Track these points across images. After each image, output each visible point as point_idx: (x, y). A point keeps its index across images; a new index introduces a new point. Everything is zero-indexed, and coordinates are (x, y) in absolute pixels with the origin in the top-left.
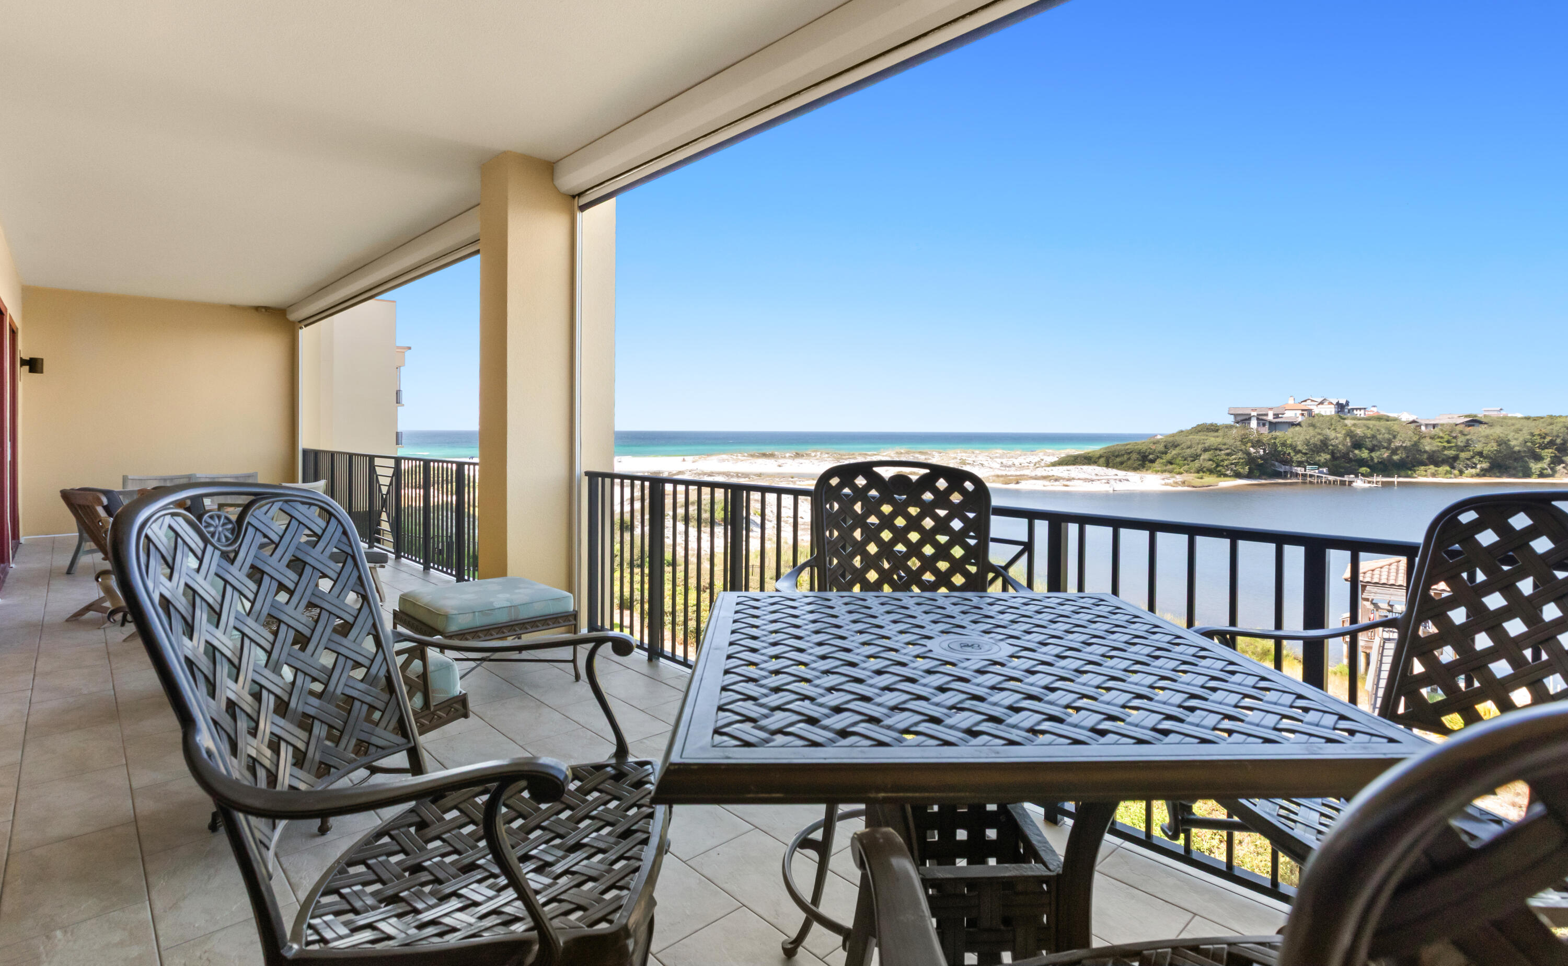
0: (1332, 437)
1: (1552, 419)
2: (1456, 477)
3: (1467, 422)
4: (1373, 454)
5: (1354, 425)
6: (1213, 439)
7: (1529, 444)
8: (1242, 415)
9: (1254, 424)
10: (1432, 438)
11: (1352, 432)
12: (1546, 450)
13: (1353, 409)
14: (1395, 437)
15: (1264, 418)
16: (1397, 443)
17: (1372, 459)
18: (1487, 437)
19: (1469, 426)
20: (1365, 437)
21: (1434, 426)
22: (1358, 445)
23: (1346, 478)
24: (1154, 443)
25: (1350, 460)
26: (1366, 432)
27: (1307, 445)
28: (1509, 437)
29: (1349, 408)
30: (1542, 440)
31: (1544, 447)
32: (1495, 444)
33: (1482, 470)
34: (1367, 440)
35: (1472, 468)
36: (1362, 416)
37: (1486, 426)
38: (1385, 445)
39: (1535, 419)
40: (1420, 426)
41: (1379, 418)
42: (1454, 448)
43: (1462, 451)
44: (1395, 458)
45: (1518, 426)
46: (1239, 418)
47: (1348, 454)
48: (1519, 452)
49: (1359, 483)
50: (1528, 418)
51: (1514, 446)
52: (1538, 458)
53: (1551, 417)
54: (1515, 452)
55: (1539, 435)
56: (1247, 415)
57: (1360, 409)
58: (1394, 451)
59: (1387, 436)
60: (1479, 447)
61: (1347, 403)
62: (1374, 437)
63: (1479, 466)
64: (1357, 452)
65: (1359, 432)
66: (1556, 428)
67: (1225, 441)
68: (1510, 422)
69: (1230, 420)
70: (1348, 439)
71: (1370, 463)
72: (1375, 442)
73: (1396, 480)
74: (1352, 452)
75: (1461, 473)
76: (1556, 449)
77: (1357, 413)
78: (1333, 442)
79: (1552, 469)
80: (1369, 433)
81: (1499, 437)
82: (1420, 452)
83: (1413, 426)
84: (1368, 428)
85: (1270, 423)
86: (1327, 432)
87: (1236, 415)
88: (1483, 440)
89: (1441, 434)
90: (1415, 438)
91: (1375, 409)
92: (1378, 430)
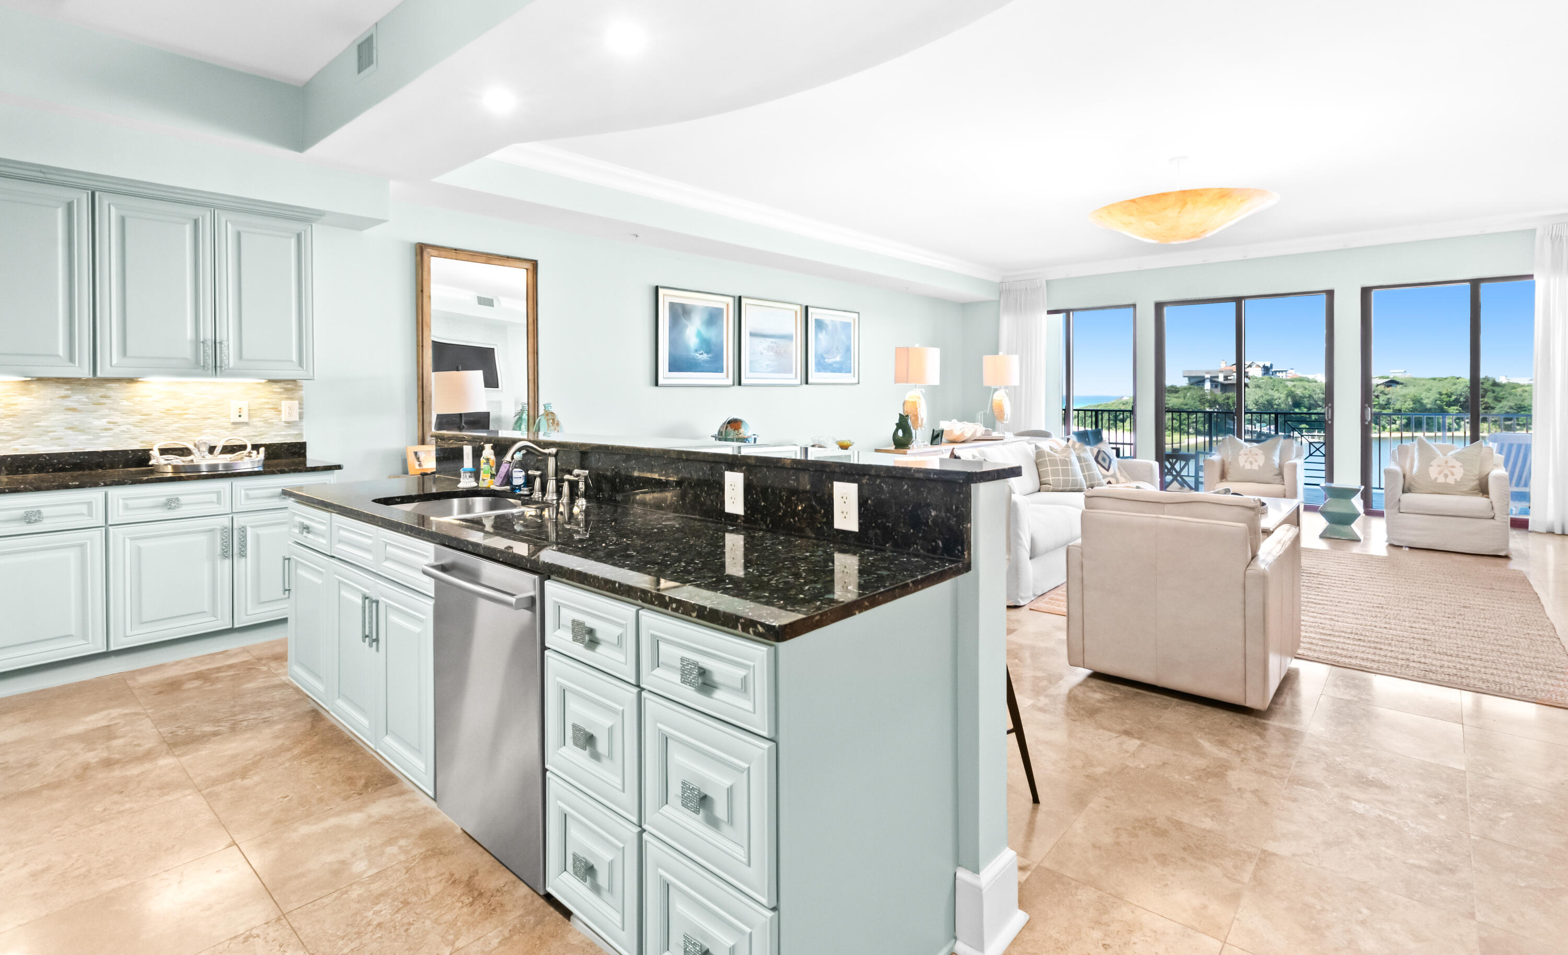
0: (1275, 397)
1: (1455, 380)
3: (1386, 382)
5: (1294, 386)
6: (1175, 400)
7: (1438, 402)
8: (1196, 377)
9: (1207, 386)
11: (1292, 392)
12: (1452, 407)
15: (1216, 379)
18: (1404, 396)
19: (1388, 386)
20: (1301, 396)
22: (1297, 404)
25: (1292, 418)
27: (1256, 405)
28: (1422, 396)
31: (1449, 404)
32: (1411, 403)
33: (1402, 425)
34: (1305, 399)
37: (1401, 386)
39: (1441, 380)
42: (1377, 407)
43: (1384, 409)
45: (1428, 386)
46: (1193, 381)
47: (1290, 411)
51: (1427, 403)
54: (1426, 409)
55: (1446, 394)
56: (1200, 377)
60: (1397, 406)
62: (1310, 396)
63: (1398, 422)
64: (1297, 410)
65: (1299, 392)
67: (1186, 401)
68: (1422, 382)
69: (1184, 382)
70: (1290, 399)
72: (1312, 402)
74: (1293, 410)
76: (1461, 406)
78: (1276, 402)
79: (1458, 424)
80: (1307, 393)
84: (1306, 389)
85: (1222, 385)
86: (1270, 392)
87: (1190, 378)
88: (1401, 399)
92: (1314, 391)
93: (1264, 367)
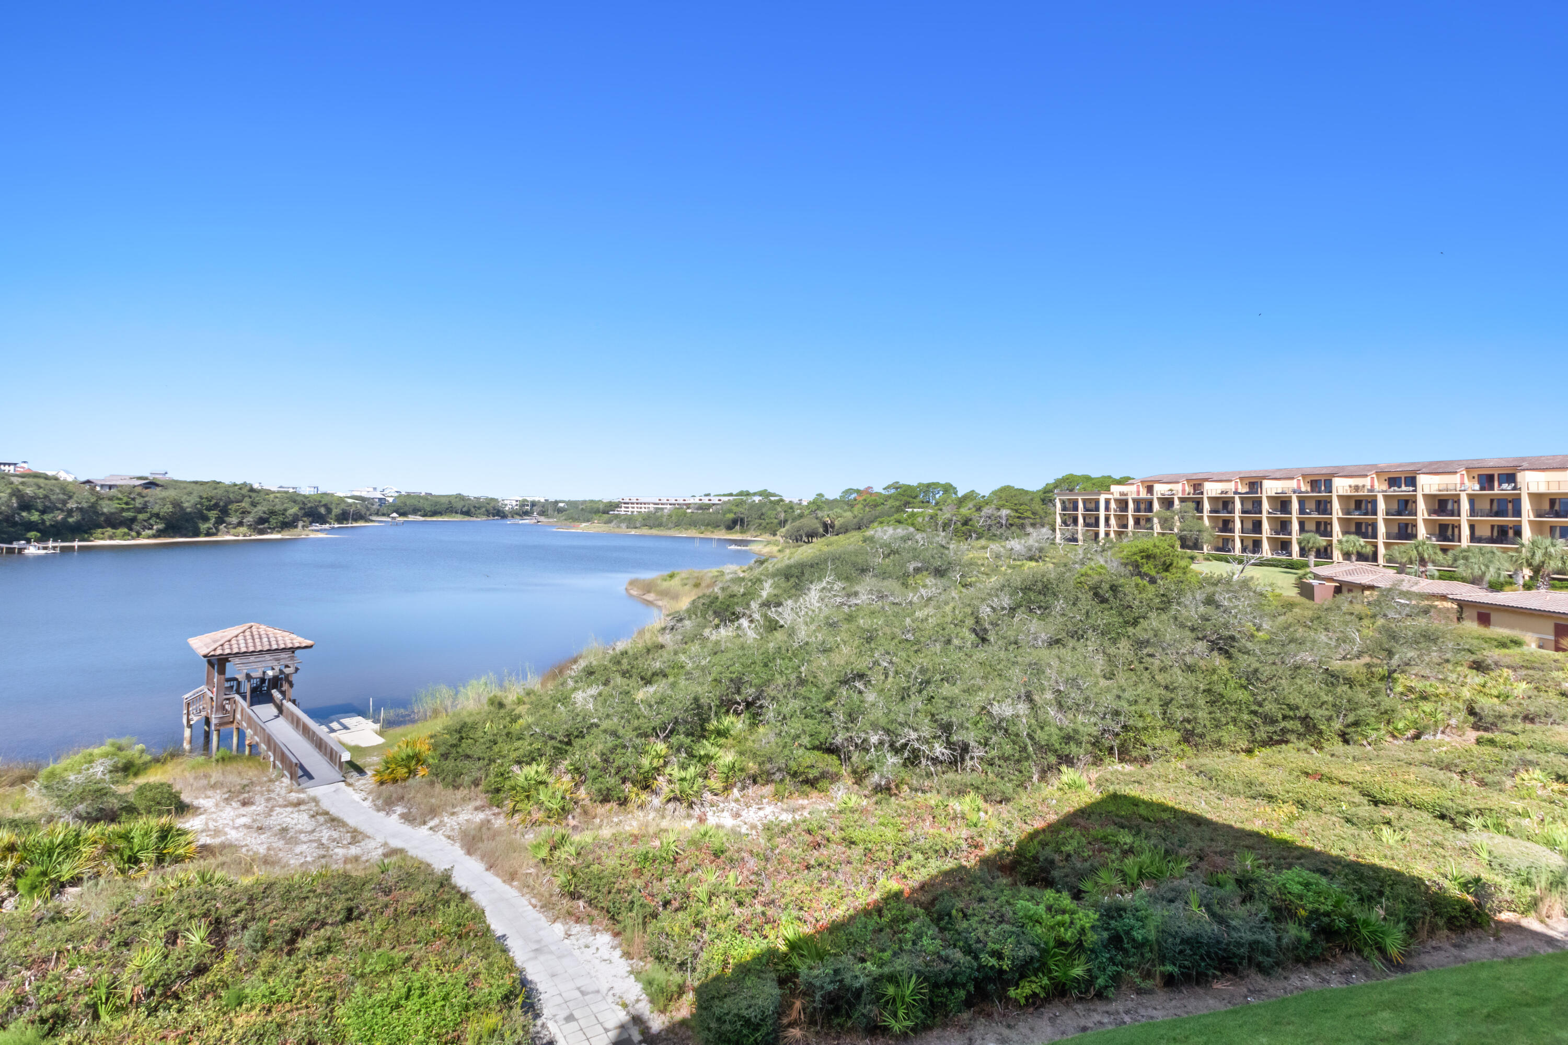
2: (133, 538)
3: (144, 484)
4: (45, 517)
5: (23, 483)
7: (199, 506)
10: (111, 499)
11: (19, 491)
14: (69, 498)
16: (72, 505)
17: (43, 521)
18: (164, 499)
19: (147, 488)
20: (36, 497)
21: (110, 487)
22: (26, 505)
23: (15, 545)
25: (15, 524)
26: (37, 491)
28: (183, 500)
30: (209, 503)
31: (209, 509)
32: (170, 506)
33: (159, 531)
34: (38, 501)
35: (149, 529)
36: (13, 472)
37: (160, 488)
38: (60, 506)
39: (202, 484)
40: (95, 486)
42: (133, 510)
43: (140, 512)
44: (70, 520)
45: (188, 490)
47: (13, 516)
48: (191, 513)
49: (32, 550)
50: (197, 483)
51: (187, 507)
52: (206, 519)
53: (215, 482)
54: (187, 513)
55: (206, 498)
58: (70, 512)
59: (61, 496)
60: (156, 509)
62: (46, 497)
63: (155, 527)
64: (24, 514)
65: (29, 491)
66: (218, 492)
68: (182, 485)
70: (14, 500)
71: (41, 526)
72: (47, 503)
73: (76, 544)
74: (19, 514)
75: (139, 534)
76: (220, 511)
79: (216, 528)
80: (41, 493)
81: (174, 499)
82: (96, 513)
83: (87, 487)
84: (40, 487)
88: (160, 502)
89: (120, 496)
90: (93, 500)
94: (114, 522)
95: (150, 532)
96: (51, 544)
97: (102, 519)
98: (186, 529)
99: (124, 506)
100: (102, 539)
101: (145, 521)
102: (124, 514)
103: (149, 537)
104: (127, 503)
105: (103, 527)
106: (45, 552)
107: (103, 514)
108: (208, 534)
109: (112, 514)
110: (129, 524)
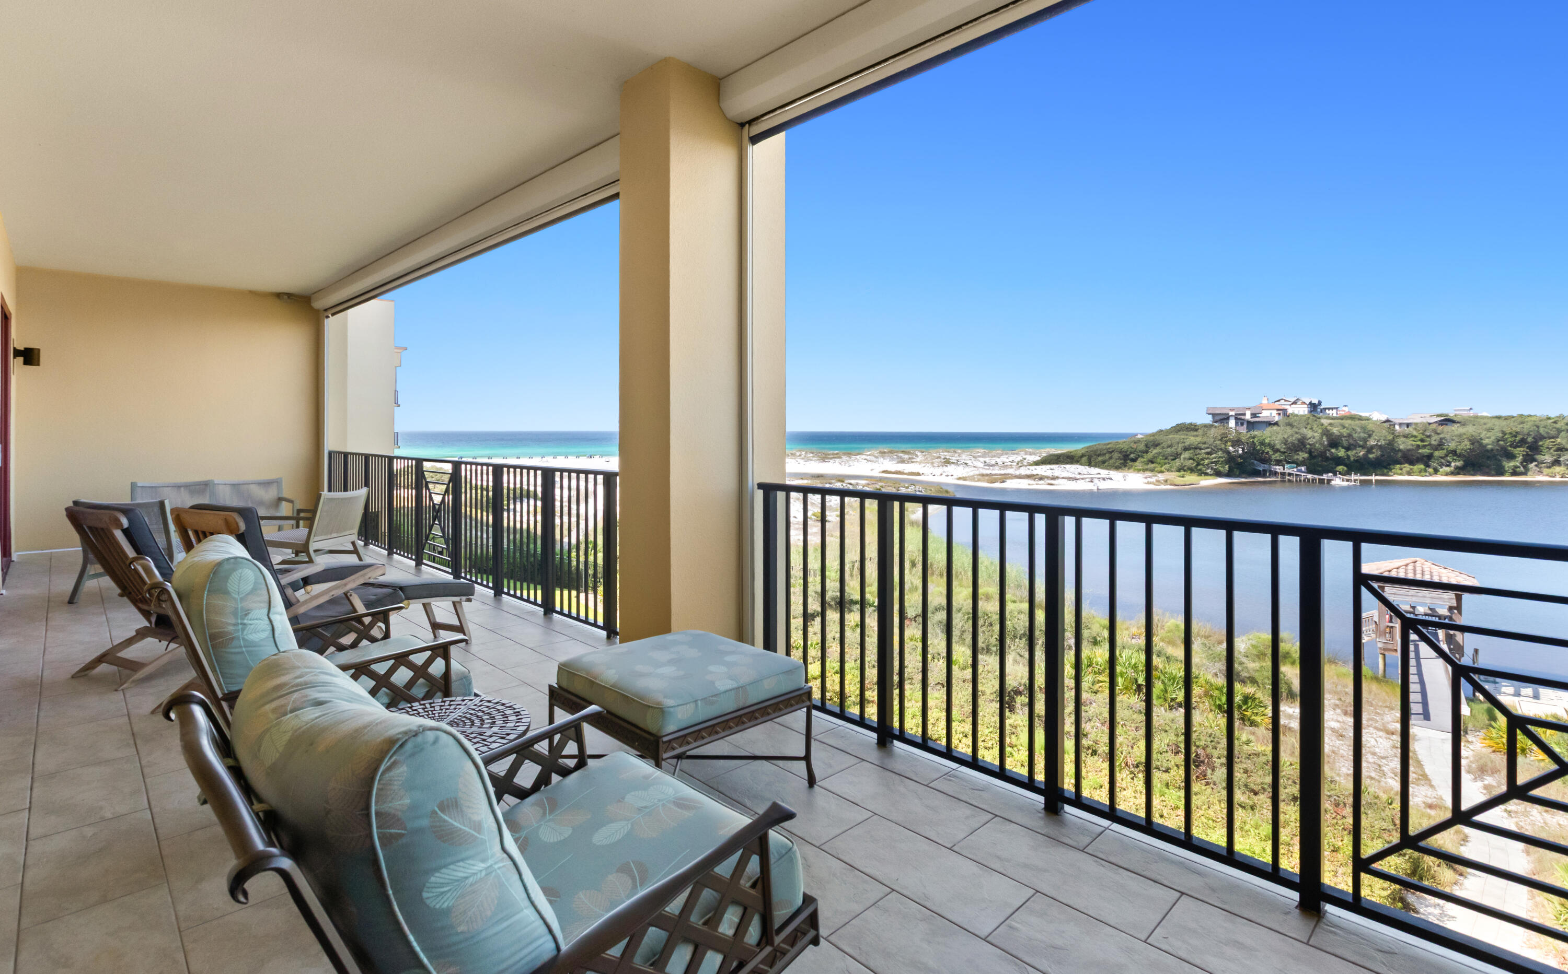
0: (1309, 436)
1: (1522, 419)
2: (1430, 475)
3: (1440, 421)
4: (1349, 453)
5: (1330, 424)
6: (1192, 438)
7: (1501, 443)
8: (1220, 414)
9: (1232, 423)
10: (1406, 436)
11: (1328, 431)
12: (1518, 449)
13: (1325, 409)
14: (1370, 436)
15: (1242, 417)
16: (1372, 442)
17: (1348, 457)
18: (1460, 436)
19: (1442, 425)
20: (1341, 436)
21: (1408, 425)
22: (1334, 443)
23: (1325, 477)
24: (1135, 443)
25: (1327, 459)
26: (1342, 431)
27: (1285, 444)
28: (1482, 436)
29: (1322, 407)
30: (1513, 439)
31: (1515, 445)
32: (1468, 443)
33: (1457, 468)
34: (1343, 439)
35: (1447, 466)
36: (1335, 415)
37: (1458, 425)
38: (1361, 443)
39: (1506, 418)
40: (1394, 425)
41: (1352, 418)
42: (1429, 447)
43: (1436, 449)
44: (1371, 456)
45: (1490, 425)
46: (1217, 418)
47: (1325, 452)
48: (1492, 450)
49: (1338, 482)
50: (1499, 418)
51: (1487, 445)
52: (1511, 457)
53: (1521, 416)
54: (1487, 451)
55: (1510, 433)
56: (1225, 414)
57: (1332, 409)
58: (1370, 450)
59: (1362, 435)
60: (1452, 445)
61: (1320, 403)
62: (1350, 435)
63: (1453, 464)
64: (1333, 450)
65: (1335, 431)
66: (1527, 427)
67: (1205, 439)
68: (1482, 421)
69: (1208, 420)
70: (1325, 439)
71: (1347, 461)
72: (1351, 441)
73: (1374, 478)
74: (1329, 451)
75: (1436, 471)
76: (1528, 448)
77: (1330, 412)
78: (1311, 441)
79: (1524, 467)
80: (1345, 432)
81: (1472, 436)
82: (1393, 450)
83: (1386, 425)
84: (1344, 427)
85: (1249, 422)
86: (1304, 431)
87: (1214, 415)
88: (1456, 439)
89: (1415, 433)
90: (1390, 437)
91: (1346, 409)
92: (1354, 429)
93: (1311, 403)
94: (1410, 458)
95: (1448, 469)
96: (1353, 477)
97: (1400, 455)
98: (1488, 467)
99: (1419, 443)
100: (1400, 474)
101: (1442, 458)
102: (1420, 451)
103: (1447, 474)
104: (1422, 440)
105: (1401, 463)
106: (1347, 483)
107: (1400, 450)
108: (1514, 473)
109: (1409, 450)
110: (1426, 460)
